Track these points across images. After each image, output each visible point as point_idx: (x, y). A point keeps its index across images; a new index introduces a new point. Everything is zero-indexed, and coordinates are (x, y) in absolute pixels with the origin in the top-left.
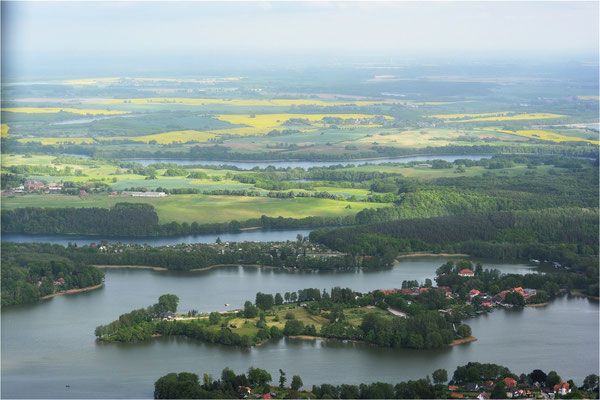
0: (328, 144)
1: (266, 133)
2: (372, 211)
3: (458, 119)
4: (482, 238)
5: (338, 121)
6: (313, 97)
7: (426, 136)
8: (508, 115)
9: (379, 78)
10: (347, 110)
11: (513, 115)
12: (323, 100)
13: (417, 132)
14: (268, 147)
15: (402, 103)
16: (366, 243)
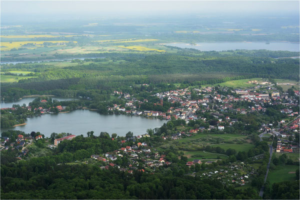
0: (34, 54)
1: (10, 50)
2: (25, 80)
3: (107, 42)
4: (62, 88)
5: (49, 44)
6: (48, 34)
7: (83, 50)
8: (132, 40)
9: (90, 25)
10: (59, 39)
11: (135, 40)
12: (52, 35)
13: (80, 48)
14: (6, 56)
15: (87, 35)
16: (10, 92)
